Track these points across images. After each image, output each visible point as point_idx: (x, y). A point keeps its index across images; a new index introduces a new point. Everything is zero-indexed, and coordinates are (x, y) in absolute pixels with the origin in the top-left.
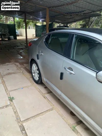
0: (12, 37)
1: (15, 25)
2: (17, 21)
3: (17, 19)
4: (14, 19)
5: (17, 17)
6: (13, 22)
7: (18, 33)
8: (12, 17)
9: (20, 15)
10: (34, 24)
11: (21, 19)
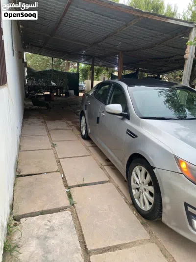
0: (72, 92)
1: (78, 74)
2: (82, 68)
3: (82, 65)
4: (78, 65)
5: (82, 62)
6: (77, 69)
7: (84, 86)
8: (76, 62)
9: (87, 60)
10: (109, 73)
11: (88, 66)
